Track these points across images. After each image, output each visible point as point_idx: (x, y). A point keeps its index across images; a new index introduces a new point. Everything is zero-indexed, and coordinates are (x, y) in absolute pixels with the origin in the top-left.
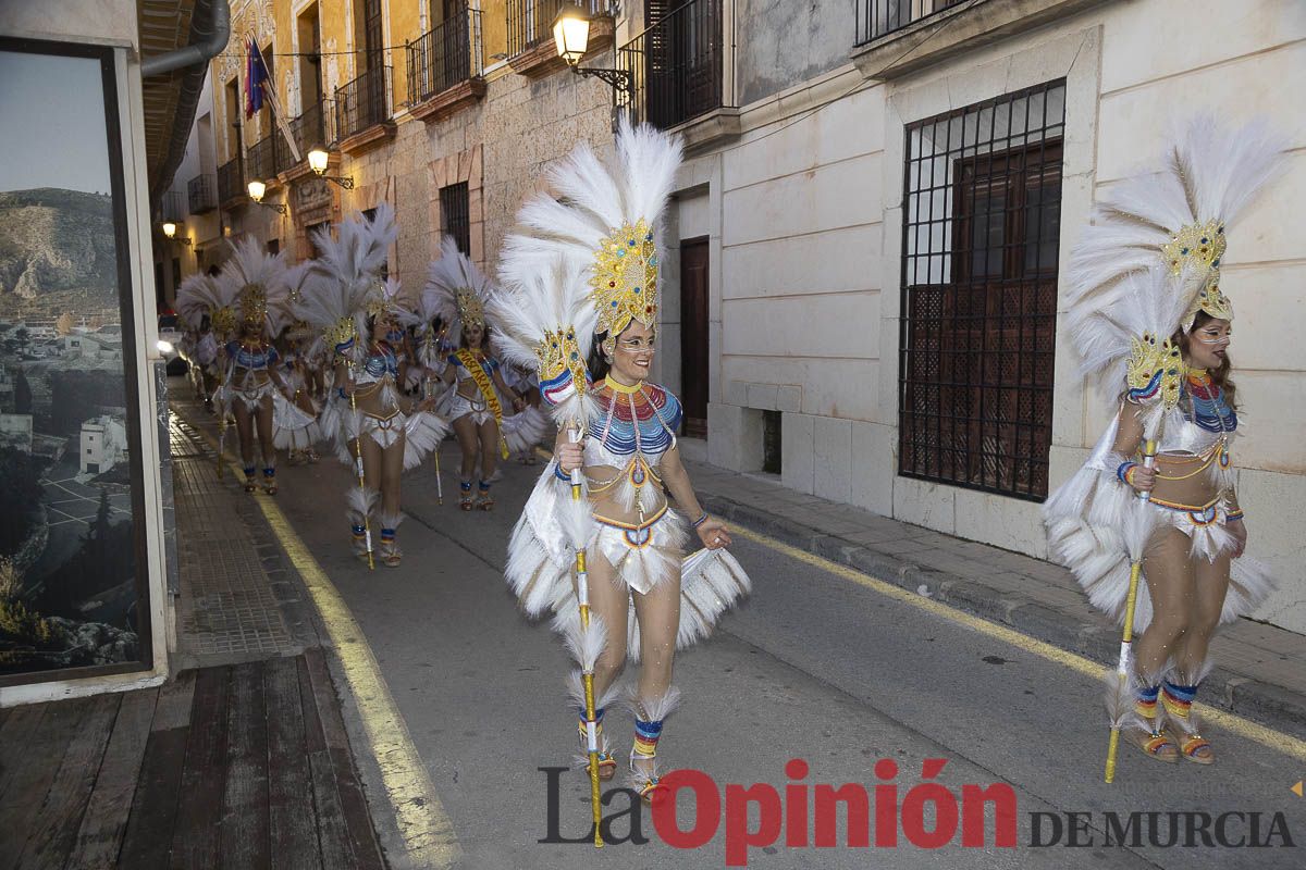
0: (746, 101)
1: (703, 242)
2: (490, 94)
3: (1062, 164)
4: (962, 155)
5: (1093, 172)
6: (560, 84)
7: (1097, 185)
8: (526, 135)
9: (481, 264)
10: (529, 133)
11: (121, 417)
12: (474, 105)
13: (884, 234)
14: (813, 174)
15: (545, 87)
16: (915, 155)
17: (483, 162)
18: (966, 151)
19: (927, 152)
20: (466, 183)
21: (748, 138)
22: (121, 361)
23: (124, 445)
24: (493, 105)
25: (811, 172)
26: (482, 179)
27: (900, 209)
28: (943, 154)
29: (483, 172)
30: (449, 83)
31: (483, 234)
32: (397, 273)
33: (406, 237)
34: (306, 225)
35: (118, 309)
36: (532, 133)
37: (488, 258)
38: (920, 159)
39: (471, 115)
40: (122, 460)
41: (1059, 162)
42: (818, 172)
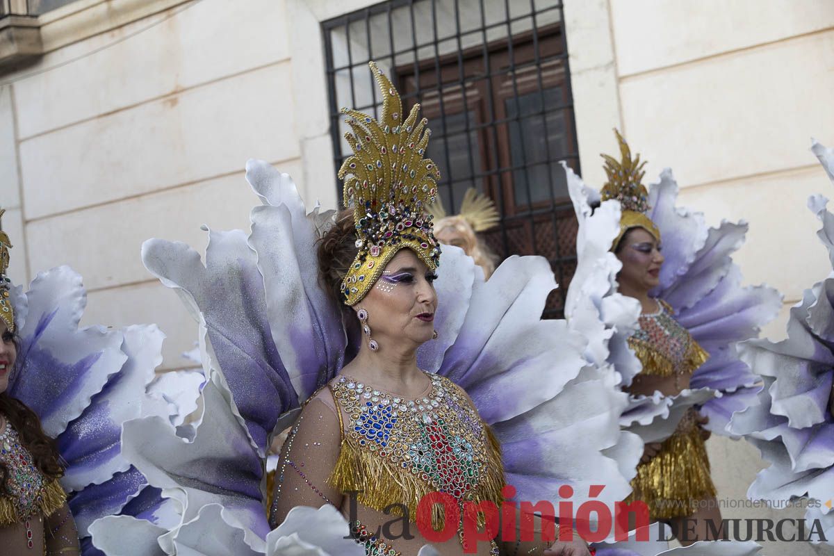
3: (567, 57)
4: (416, 56)
5: (614, 63)
7: (620, 80)
13: (305, 174)
14: (174, 102)
16: (340, 60)
18: (420, 51)
19: (360, 55)
21: (53, 60)
25: (172, 98)
27: (327, 141)
28: (386, 57)
38: (351, 67)
41: (562, 54)
42: (183, 98)
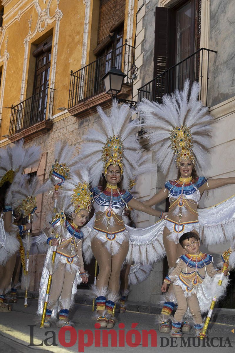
0: (213, 104)
2: (54, 128)
6: (95, 120)
8: (73, 146)
10: (75, 145)
12: (45, 134)
15: (86, 121)
17: (46, 161)
20: (35, 173)
24: (56, 134)
26: (45, 170)
29: (46, 167)
30: (31, 123)
31: (43, 199)
36: (77, 145)
37: (44, 211)
39: (43, 139)
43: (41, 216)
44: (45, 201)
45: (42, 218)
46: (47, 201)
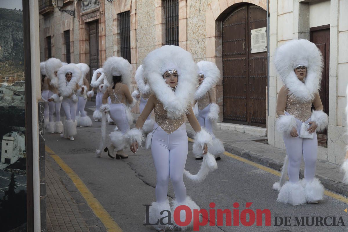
1: (326, 29)
9: (185, 42)
11: (23, 132)
22: (23, 101)
23: (23, 148)
31: (187, 26)
32: (136, 48)
33: (141, 27)
34: (85, 22)
35: (24, 72)
37: (189, 39)
40: (22, 156)
43: (187, 45)
44: (189, 29)
45: (188, 48)
46: (192, 29)
